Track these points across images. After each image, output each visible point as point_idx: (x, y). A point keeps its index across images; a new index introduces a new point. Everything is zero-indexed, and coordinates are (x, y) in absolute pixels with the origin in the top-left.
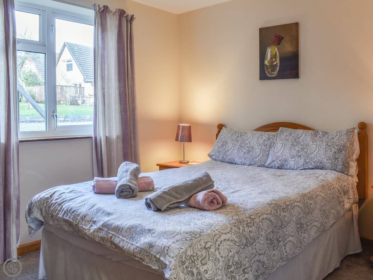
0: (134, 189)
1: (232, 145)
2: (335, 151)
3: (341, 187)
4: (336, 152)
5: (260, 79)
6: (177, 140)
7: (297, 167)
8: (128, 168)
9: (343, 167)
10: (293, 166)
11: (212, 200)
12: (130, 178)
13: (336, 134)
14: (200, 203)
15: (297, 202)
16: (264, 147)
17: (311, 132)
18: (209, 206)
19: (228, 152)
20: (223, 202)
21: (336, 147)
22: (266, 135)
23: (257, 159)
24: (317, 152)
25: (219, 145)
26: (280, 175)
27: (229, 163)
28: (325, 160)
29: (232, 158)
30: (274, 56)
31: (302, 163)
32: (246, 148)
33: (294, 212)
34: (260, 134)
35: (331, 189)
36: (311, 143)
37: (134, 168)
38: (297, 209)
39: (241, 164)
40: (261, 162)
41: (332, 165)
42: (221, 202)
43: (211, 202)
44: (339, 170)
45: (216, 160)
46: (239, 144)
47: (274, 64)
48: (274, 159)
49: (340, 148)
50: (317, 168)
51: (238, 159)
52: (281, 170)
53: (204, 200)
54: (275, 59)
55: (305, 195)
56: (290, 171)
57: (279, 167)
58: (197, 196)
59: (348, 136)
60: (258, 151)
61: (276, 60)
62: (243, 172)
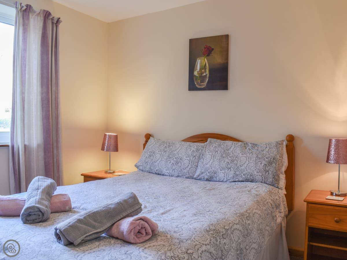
0: (45, 212)
1: (159, 156)
2: (266, 163)
3: (273, 201)
4: (266, 165)
5: (189, 90)
6: (103, 149)
7: (227, 179)
8: (40, 185)
9: (273, 179)
10: (223, 178)
11: (139, 230)
12: (40, 197)
13: (265, 146)
14: (125, 235)
15: (236, 224)
16: (193, 158)
17: (240, 144)
18: (136, 238)
19: (155, 162)
20: (153, 231)
21: (267, 160)
22: (195, 146)
23: (185, 171)
24: (247, 165)
25: (147, 155)
26: (211, 189)
27: (156, 174)
28: (256, 172)
29: (160, 169)
30: (203, 68)
31: (232, 175)
32: (174, 159)
33: (234, 238)
34: (189, 145)
35: (265, 205)
36: (241, 155)
37: (47, 185)
38: (237, 233)
39: (169, 175)
40: (190, 173)
41: (262, 177)
42: (150, 231)
43: (138, 232)
44: (270, 183)
45: (143, 171)
46: (167, 154)
47: (203, 75)
48: (203, 171)
49: (271, 161)
50: (247, 180)
51: (166, 170)
52: (211, 182)
53: (130, 231)
54: (204, 70)
55: (242, 215)
56: (219, 183)
57: (208, 179)
58: (120, 225)
59: (277, 149)
60: (186, 162)
61: (205, 72)
62: (172, 185)
